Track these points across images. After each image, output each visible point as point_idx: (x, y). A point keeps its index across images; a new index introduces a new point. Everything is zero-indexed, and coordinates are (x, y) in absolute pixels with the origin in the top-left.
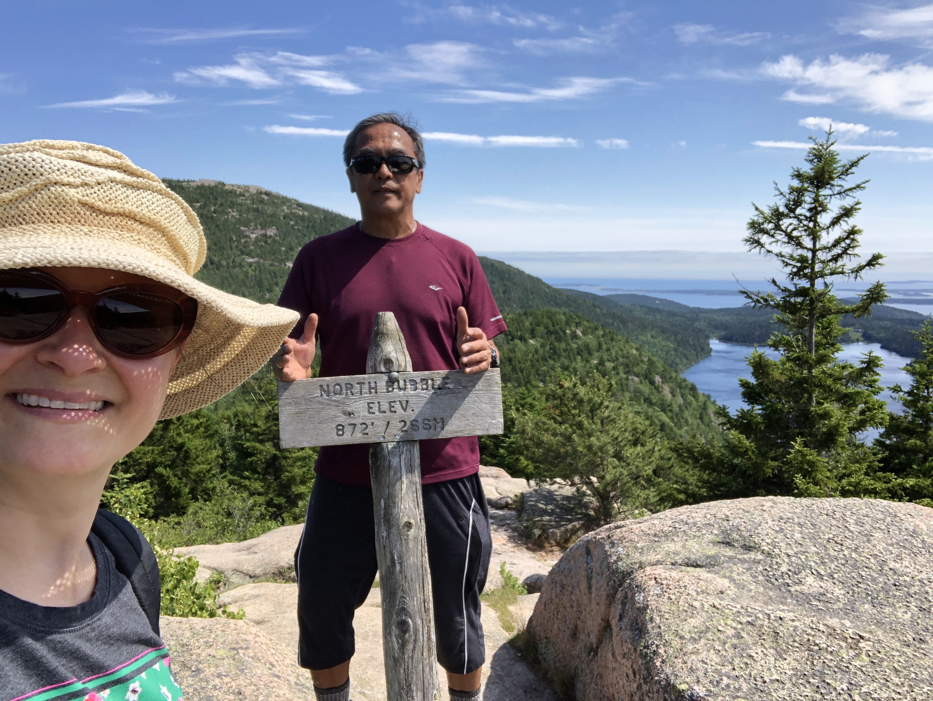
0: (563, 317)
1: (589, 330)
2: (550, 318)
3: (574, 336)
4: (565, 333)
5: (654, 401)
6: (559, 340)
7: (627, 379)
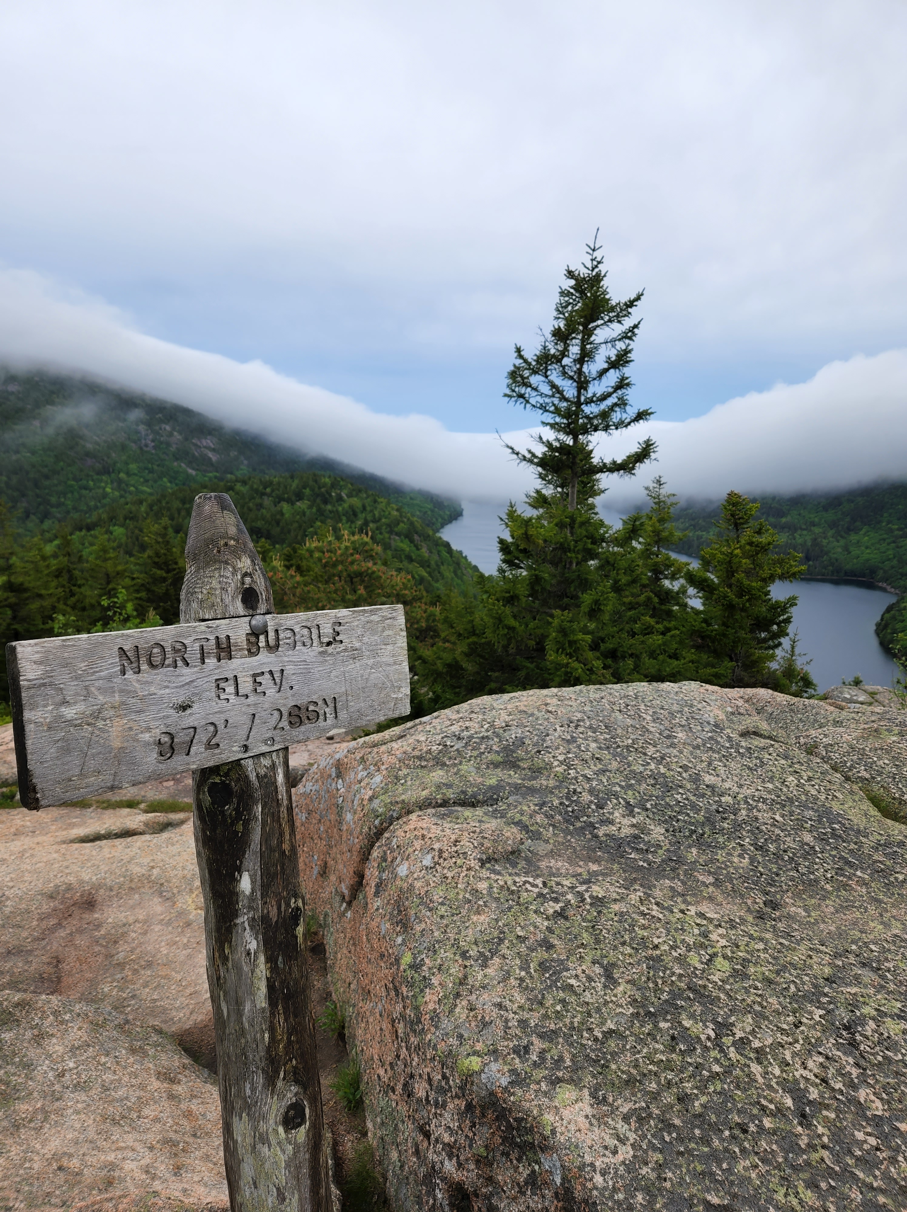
0: (327, 480)
1: (354, 493)
2: (316, 481)
3: (340, 499)
4: (331, 496)
5: (414, 557)
6: (326, 502)
7: (390, 538)
